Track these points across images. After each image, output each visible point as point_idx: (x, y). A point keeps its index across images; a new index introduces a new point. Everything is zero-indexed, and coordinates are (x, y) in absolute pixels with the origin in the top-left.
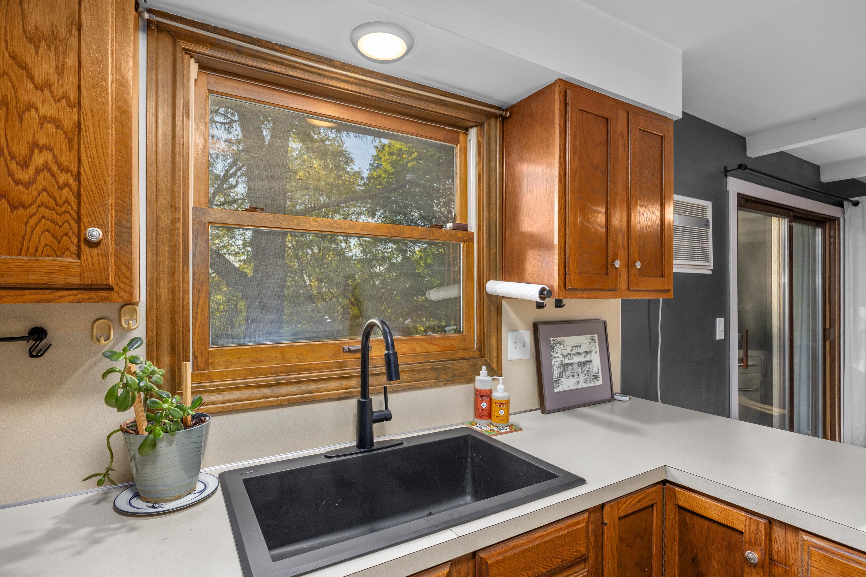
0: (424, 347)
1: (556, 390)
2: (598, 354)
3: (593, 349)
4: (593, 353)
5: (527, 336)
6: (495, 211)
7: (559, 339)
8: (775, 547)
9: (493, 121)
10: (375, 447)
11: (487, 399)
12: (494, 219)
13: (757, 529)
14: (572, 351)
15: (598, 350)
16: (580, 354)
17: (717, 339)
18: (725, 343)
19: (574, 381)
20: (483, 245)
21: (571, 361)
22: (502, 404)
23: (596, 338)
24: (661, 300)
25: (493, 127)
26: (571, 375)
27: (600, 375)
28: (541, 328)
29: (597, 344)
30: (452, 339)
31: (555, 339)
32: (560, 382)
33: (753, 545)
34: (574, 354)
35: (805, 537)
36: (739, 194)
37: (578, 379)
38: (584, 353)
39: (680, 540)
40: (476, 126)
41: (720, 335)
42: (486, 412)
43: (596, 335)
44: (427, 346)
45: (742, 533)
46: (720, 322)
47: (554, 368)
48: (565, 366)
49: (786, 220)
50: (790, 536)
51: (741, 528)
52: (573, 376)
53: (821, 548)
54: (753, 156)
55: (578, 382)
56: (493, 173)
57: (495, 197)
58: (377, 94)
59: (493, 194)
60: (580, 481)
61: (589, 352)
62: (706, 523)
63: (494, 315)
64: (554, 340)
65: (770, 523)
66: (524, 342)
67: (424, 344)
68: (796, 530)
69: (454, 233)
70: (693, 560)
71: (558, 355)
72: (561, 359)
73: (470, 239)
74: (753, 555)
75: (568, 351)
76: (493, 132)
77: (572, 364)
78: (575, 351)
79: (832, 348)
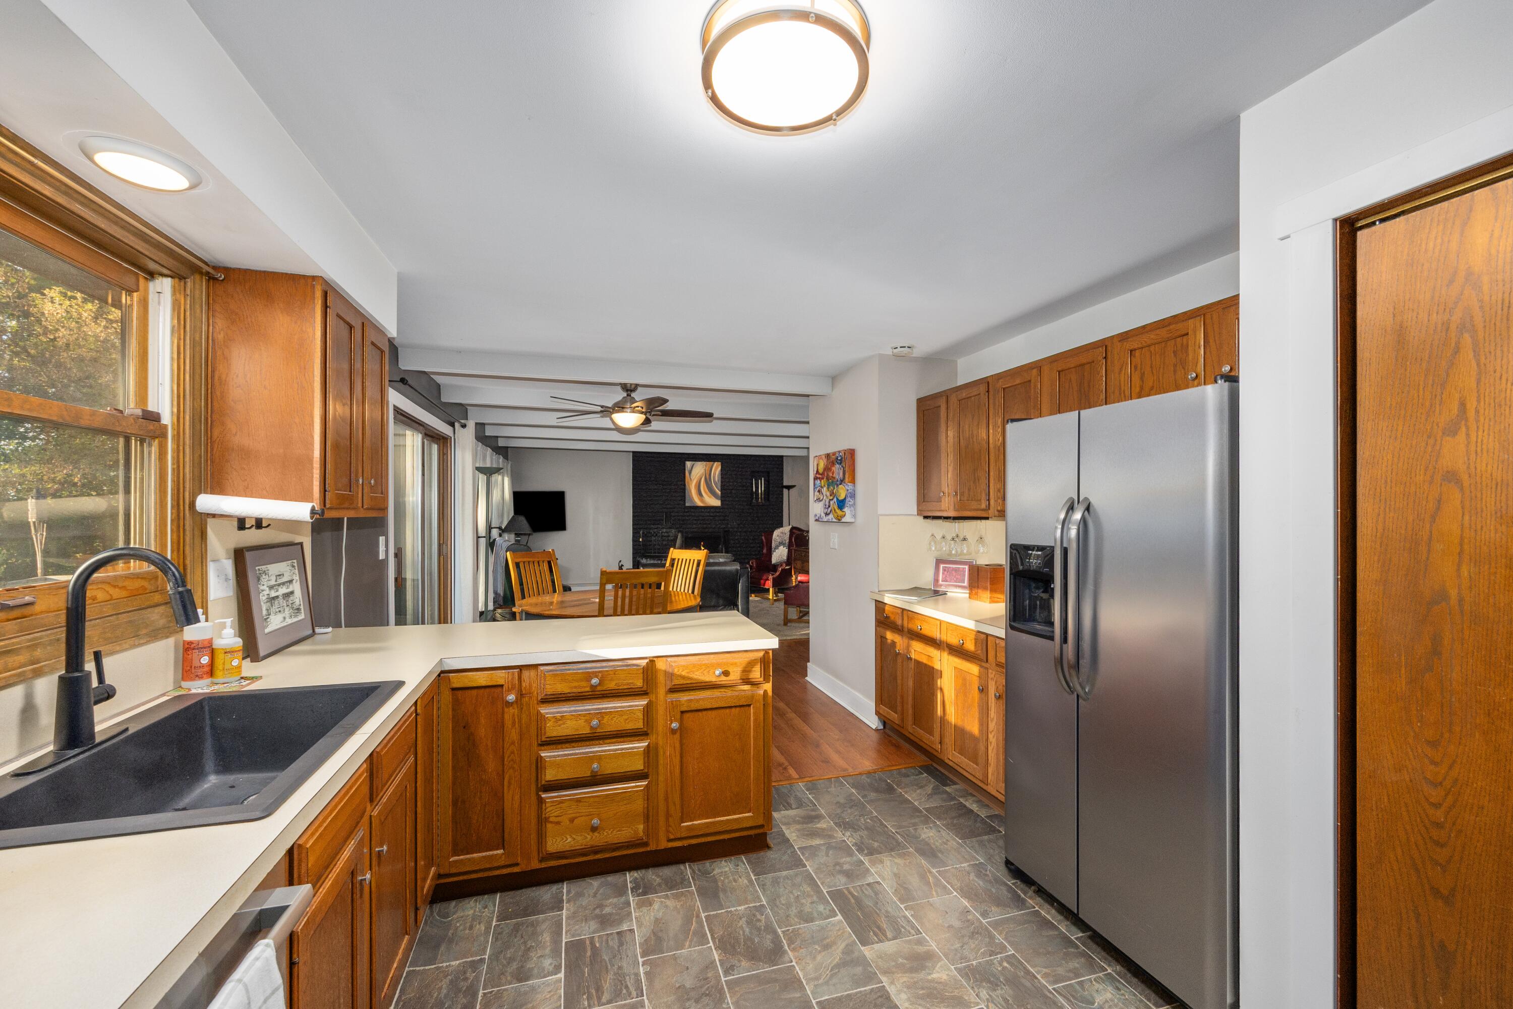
0: (108, 592)
1: (267, 631)
2: (298, 582)
3: (294, 578)
4: (294, 581)
5: (228, 566)
6: (199, 400)
7: (263, 568)
8: (524, 685)
9: (197, 277)
10: (98, 740)
11: (208, 651)
12: (199, 410)
13: (513, 678)
14: (276, 581)
15: (298, 578)
16: (283, 584)
17: (381, 558)
18: (385, 562)
19: (280, 617)
20: (184, 444)
21: (276, 594)
22: (236, 651)
23: (295, 565)
24: (346, 519)
25: (197, 286)
26: (277, 610)
27: (302, 607)
28: (248, 556)
29: (297, 571)
30: (142, 578)
31: (260, 567)
32: (268, 620)
33: (509, 691)
34: (279, 585)
35: (542, 668)
36: (394, 406)
37: (283, 615)
38: (287, 582)
39: (454, 717)
40: (172, 277)
41: (382, 556)
42: (207, 669)
43: (295, 561)
44: (112, 591)
45: (502, 686)
46: (382, 539)
47: (262, 604)
48: (272, 600)
49: (420, 436)
50: (533, 673)
51: (501, 682)
52: (280, 611)
53: (551, 671)
54: (403, 368)
55: (285, 618)
56: (197, 349)
57: (199, 381)
58: (61, 199)
59: (197, 377)
60: (400, 684)
61: (291, 581)
62: (474, 692)
63: (198, 540)
64: (259, 570)
65: (521, 670)
66: (226, 575)
67: (107, 588)
68: (536, 666)
69: (144, 424)
70: (464, 727)
71: (265, 587)
72: (267, 592)
73: (161, 434)
74: (511, 697)
75: (273, 583)
76: (197, 292)
77: (277, 597)
78: (280, 581)
79: (445, 563)
